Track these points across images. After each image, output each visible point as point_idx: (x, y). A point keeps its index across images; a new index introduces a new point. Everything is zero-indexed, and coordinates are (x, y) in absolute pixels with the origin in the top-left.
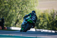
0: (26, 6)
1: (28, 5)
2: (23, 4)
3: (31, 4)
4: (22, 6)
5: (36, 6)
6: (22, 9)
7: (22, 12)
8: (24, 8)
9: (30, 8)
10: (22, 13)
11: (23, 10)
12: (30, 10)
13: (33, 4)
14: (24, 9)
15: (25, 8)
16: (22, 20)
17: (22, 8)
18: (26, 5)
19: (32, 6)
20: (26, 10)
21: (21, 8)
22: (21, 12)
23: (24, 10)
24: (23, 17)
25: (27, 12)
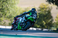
0: (6, 4)
1: (8, 3)
2: (3, 2)
3: (12, 2)
4: (2, 3)
6: (2, 6)
7: (3, 9)
9: (10, 6)
10: (3, 11)
11: (4, 8)
12: (11, 7)
16: (2, 17)
17: (2, 5)
18: (7, 3)
19: (13, 4)
24: (4, 14)
25: (8, 10)
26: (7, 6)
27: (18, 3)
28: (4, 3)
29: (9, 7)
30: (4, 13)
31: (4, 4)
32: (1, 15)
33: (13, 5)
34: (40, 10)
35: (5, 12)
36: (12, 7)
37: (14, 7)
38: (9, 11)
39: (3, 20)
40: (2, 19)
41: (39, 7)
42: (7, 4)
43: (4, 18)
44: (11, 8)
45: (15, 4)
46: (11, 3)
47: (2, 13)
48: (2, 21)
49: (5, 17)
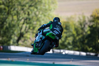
0: (35, 10)
1: (39, 8)
2: (31, 6)
3: (45, 6)
4: (28, 9)
5: (53, 9)
6: (29, 14)
7: (30, 19)
8: (32, 12)
9: (42, 14)
10: (30, 22)
12: (42, 15)
13: (49, 6)
14: (33, 14)
15: (35, 14)
17: (29, 12)
18: (37, 8)
19: (46, 10)
20: (36, 16)
21: (27, 13)
22: (28, 20)
23: (33, 17)
24: (31, 28)
25: (38, 20)
26: (37, 13)
27: (54, 9)
28: (32, 8)
29: (40, 16)
30: (31, 25)
31: (31, 10)
32: (27, 28)
33: (46, 13)
34: (93, 21)
35: (33, 25)
36: (45, 16)
37: (49, 14)
38: (40, 21)
39: (30, 38)
40: (29, 36)
41: (92, 16)
42: (37, 11)
43: (31, 34)
44: (43, 17)
45: (50, 10)
46: (44, 8)
47: (28, 26)
48: (29, 40)
49: (33, 33)
